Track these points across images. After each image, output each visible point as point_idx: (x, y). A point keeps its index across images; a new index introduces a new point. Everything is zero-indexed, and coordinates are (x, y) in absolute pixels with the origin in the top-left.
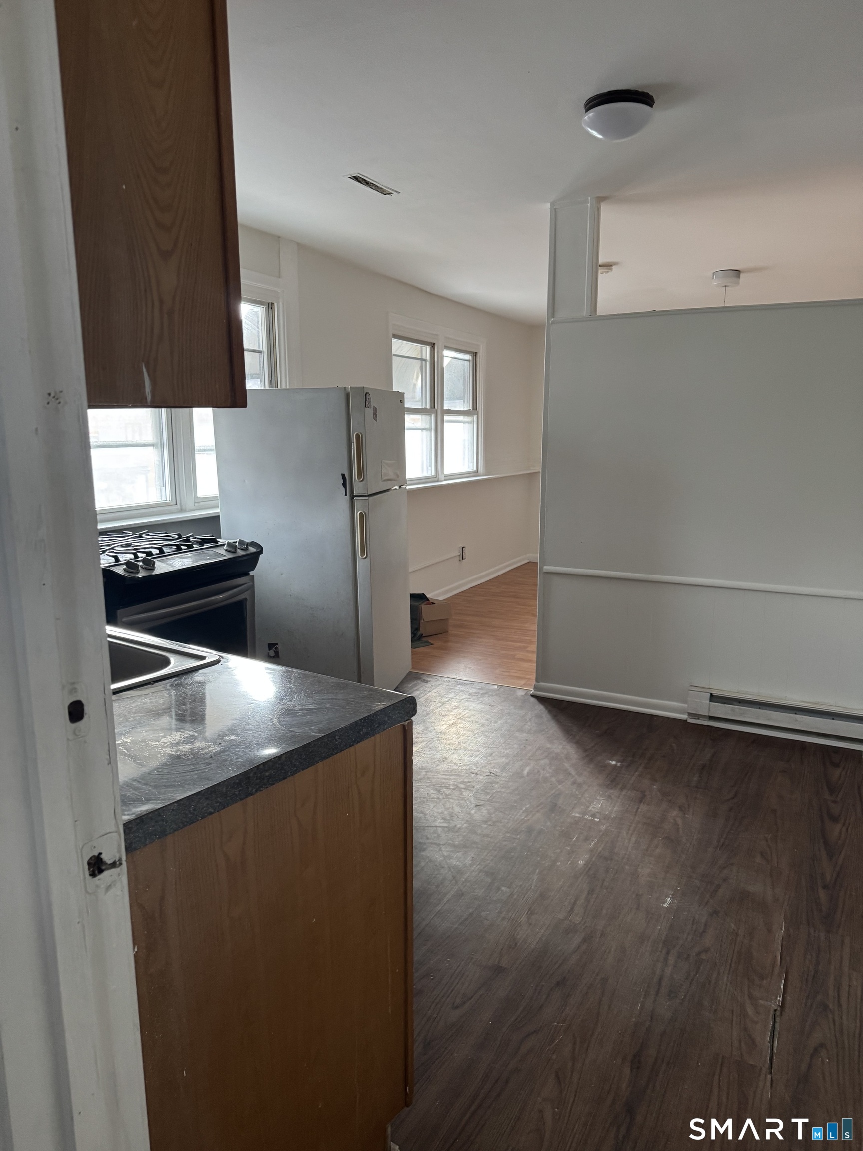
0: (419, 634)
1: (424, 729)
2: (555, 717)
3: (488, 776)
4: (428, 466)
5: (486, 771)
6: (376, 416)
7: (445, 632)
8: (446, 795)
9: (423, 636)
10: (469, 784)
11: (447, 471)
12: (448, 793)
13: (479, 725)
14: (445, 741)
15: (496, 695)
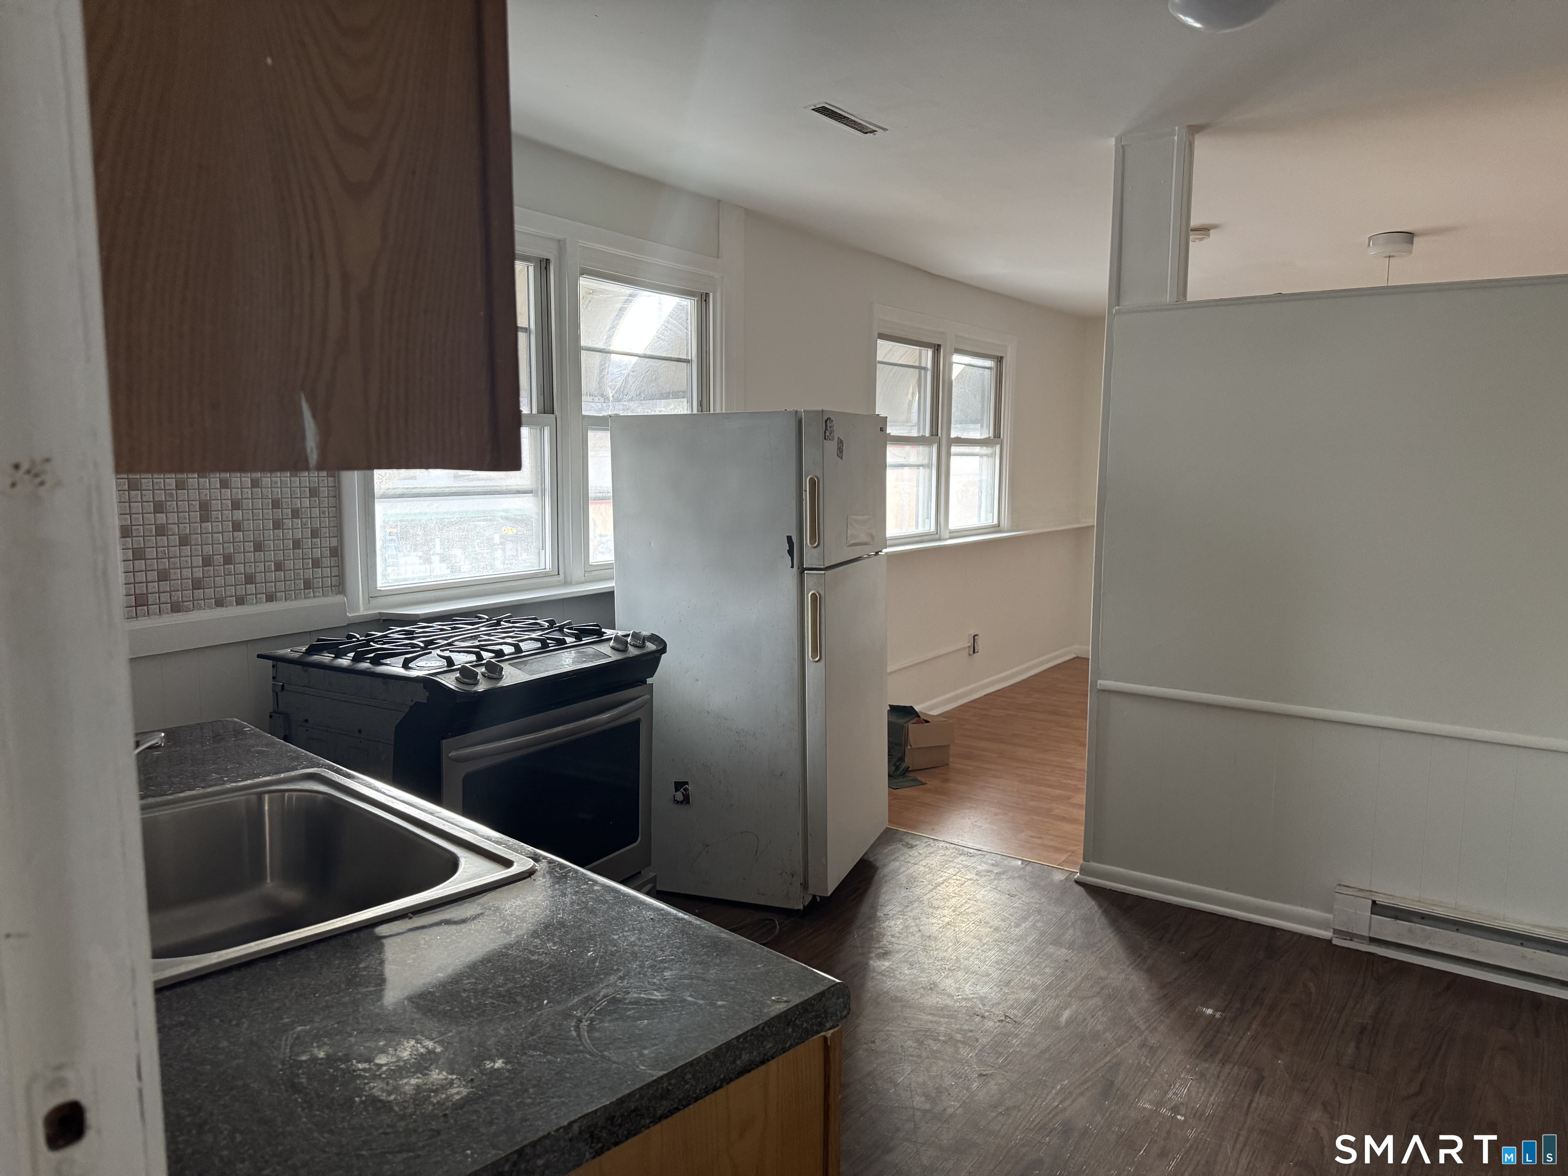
0: (904, 766)
1: (902, 929)
2: (1114, 922)
3: (1002, 1021)
4: (925, 517)
5: (999, 1012)
6: (841, 452)
7: (945, 765)
8: (932, 1051)
9: (910, 769)
10: (970, 1034)
11: (955, 523)
12: (935, 1048)
13: (991, 927)
14: (935, 953)
15: (1020, 877)
